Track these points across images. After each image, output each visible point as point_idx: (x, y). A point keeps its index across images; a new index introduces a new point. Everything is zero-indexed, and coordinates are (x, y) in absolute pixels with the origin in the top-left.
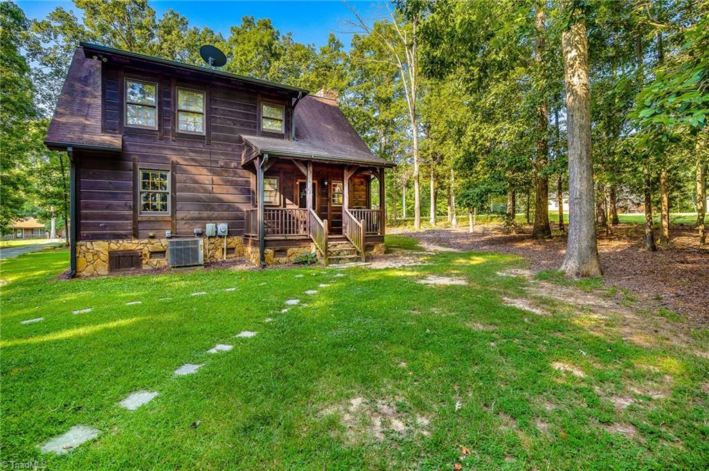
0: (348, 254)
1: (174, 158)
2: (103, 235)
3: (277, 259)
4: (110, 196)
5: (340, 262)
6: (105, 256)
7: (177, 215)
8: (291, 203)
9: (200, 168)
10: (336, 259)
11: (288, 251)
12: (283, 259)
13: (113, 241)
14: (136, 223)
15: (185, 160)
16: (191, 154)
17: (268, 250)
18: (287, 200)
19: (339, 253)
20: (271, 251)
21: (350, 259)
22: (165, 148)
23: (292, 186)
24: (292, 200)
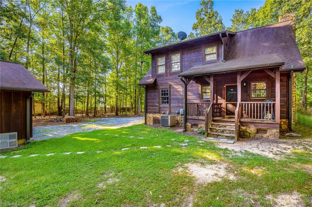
0: (230, 133)
1: (170, 83)
2: (152, 112)
3: (193, 129)
4: (153, 99)
5: (219, 137)
6: (152, 119)
7: (171, 105)
8: (221, 98)
9: (179, 86)
10: (216, 135)
11: (199, 125)
12: (196, 130)
13: (154, 114)
14: (160, 108)
15: (174, 83)
16: (175, 80)
17: (188, 124)
18: (218, 96)
19: (223, 131)
20: (190, 124)
21: (226, 136)
22: (167, 80)
23: (222, 88)
24: (221, 96)
